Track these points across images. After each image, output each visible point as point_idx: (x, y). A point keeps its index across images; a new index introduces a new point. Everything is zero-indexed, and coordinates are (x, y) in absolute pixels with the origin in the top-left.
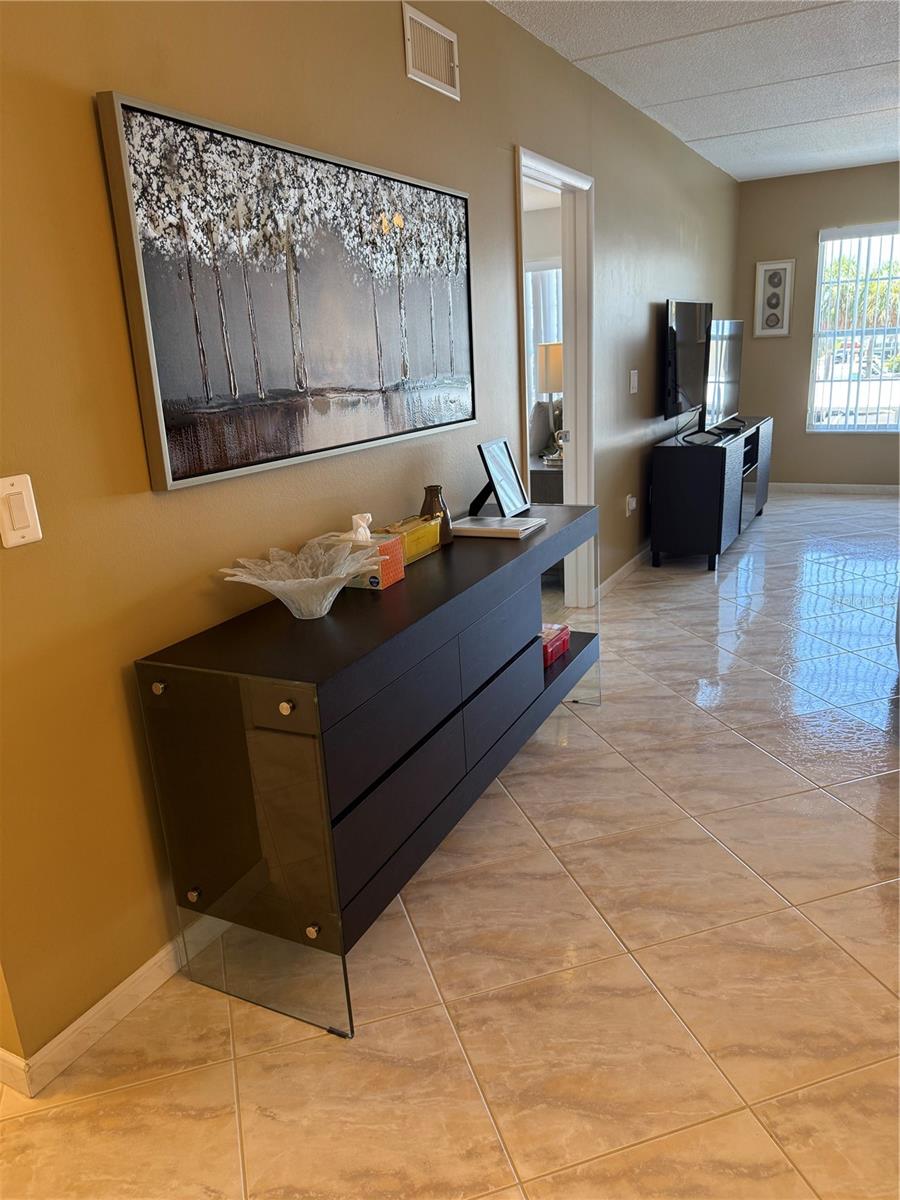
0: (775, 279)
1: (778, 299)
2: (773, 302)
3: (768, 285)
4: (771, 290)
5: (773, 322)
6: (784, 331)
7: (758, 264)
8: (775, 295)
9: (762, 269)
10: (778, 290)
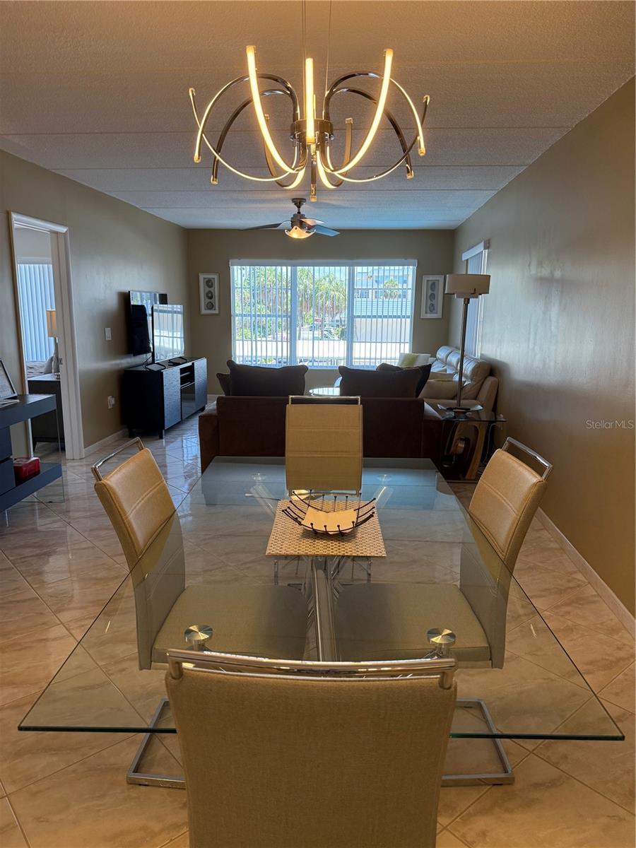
0: (209, 283)
1: (212, 293)
2: (210, 296)
3: (206, 287)
4: (208, 289)
5: (210, 306)
6: (217, 312)
7: (200, 274)
8: (210, 292)
9: (202, 277)
10: (211, 289)
